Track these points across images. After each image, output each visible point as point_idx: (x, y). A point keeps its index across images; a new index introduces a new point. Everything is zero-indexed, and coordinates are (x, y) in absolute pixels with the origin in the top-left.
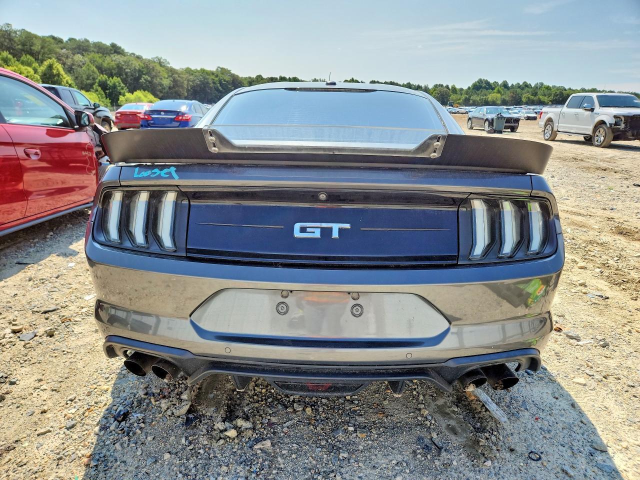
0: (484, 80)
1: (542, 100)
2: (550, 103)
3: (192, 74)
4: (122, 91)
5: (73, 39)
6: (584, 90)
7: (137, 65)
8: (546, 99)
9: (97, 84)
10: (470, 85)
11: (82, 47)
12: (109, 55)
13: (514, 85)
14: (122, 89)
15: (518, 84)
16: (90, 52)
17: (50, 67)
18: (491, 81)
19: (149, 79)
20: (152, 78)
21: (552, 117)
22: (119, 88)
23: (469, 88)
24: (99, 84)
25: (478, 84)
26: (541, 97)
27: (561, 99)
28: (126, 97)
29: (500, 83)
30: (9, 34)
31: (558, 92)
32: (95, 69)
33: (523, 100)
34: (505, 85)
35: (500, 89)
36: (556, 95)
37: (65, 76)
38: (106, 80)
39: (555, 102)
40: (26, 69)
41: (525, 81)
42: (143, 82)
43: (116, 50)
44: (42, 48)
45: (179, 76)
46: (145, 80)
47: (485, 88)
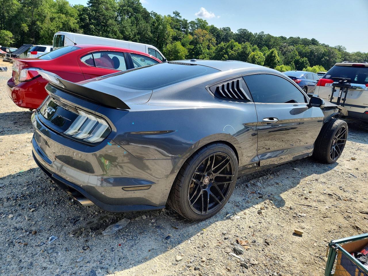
3: (360, 56)
4: (306, 66)
5: (292, 37)
7: (323, 50)
9: (293, 62)
11: (294, 41)
12: (308, 45)
14: (307, 64)
16: (298, 44)
17: (272, 52)
19: (328, 58)
20: (329, 58)
22: (305, 64)
24: (294, 61)
28: (307, 69)
30: (262, 37)
32: (297, 53)
37: (277, 57)
38: (299, 59)
40: (260, 53)
42: (323, 60)
43: (314, 42)
44: (274, 43)
45: (349, 57)
46: (325, 59)
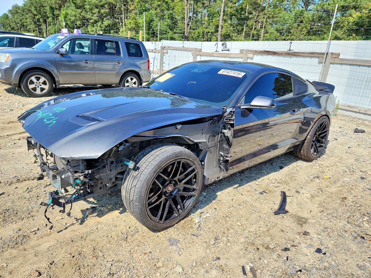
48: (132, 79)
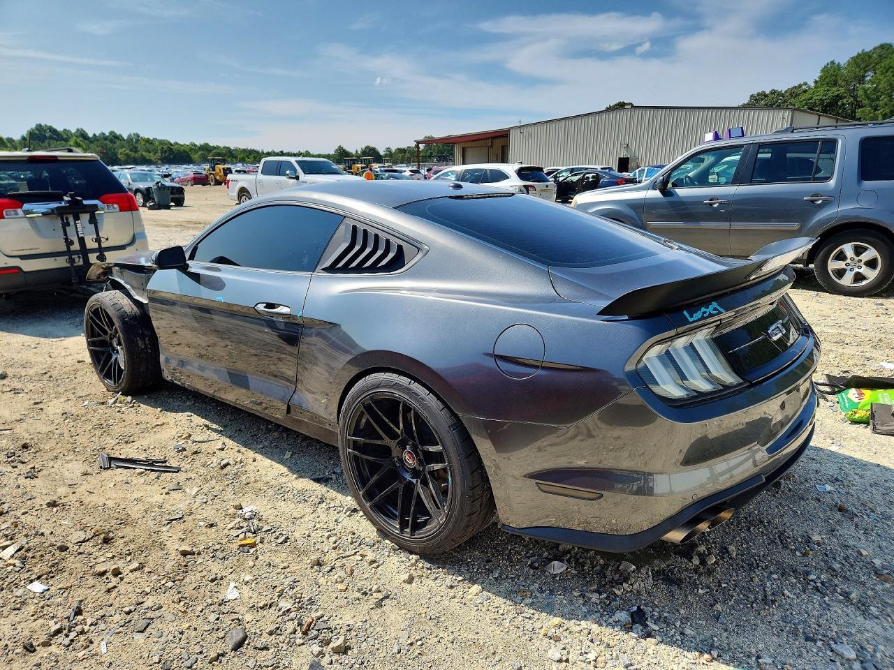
0: (46, 125)
1: (147, 158)
2: (159, 162)
6: (282, 154)
8: (151, 156)
10: (25, 133)
13: (97, 135)
15: (104, 134)
18: (60, 129)
21: (245, 186)
23: (24, 138)
25: (37, 132)
26: (144, 153)
27: (171, 156)
29: (73, 131)
31: (165, 147)
33: (119, 156)
34: (83, 135)
35: (78, 140)
36: (163, 152)
39: (165, 161)
41: (113, 130)
47: (51, 138)
48: (872, 264)
